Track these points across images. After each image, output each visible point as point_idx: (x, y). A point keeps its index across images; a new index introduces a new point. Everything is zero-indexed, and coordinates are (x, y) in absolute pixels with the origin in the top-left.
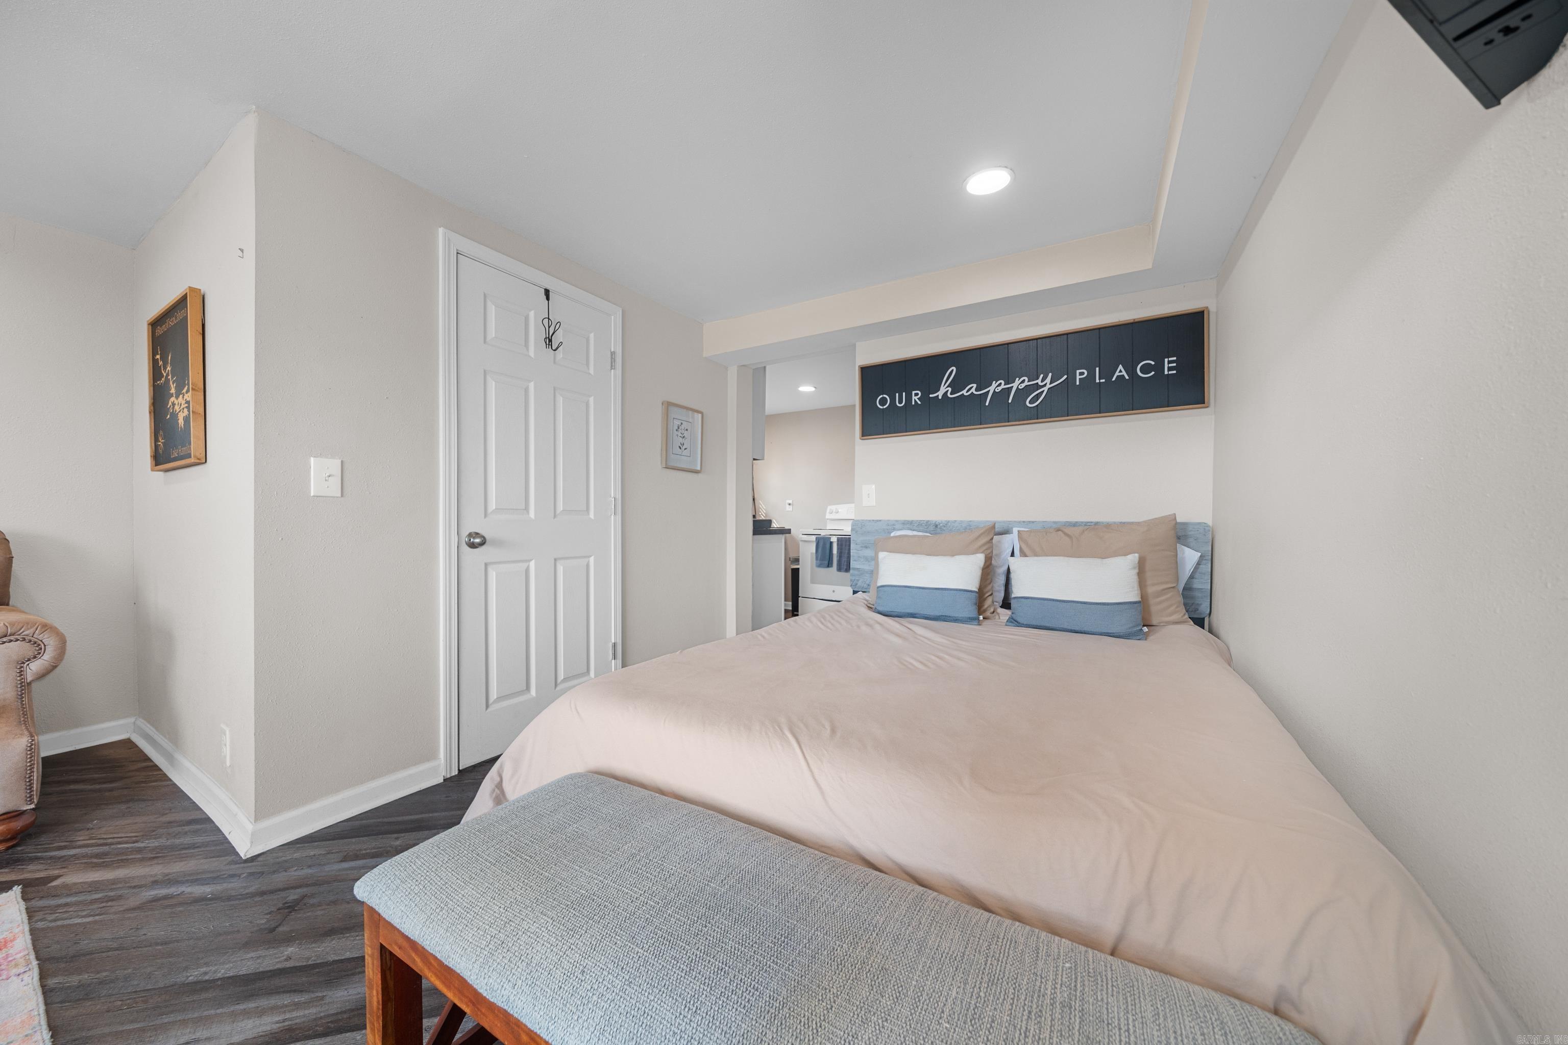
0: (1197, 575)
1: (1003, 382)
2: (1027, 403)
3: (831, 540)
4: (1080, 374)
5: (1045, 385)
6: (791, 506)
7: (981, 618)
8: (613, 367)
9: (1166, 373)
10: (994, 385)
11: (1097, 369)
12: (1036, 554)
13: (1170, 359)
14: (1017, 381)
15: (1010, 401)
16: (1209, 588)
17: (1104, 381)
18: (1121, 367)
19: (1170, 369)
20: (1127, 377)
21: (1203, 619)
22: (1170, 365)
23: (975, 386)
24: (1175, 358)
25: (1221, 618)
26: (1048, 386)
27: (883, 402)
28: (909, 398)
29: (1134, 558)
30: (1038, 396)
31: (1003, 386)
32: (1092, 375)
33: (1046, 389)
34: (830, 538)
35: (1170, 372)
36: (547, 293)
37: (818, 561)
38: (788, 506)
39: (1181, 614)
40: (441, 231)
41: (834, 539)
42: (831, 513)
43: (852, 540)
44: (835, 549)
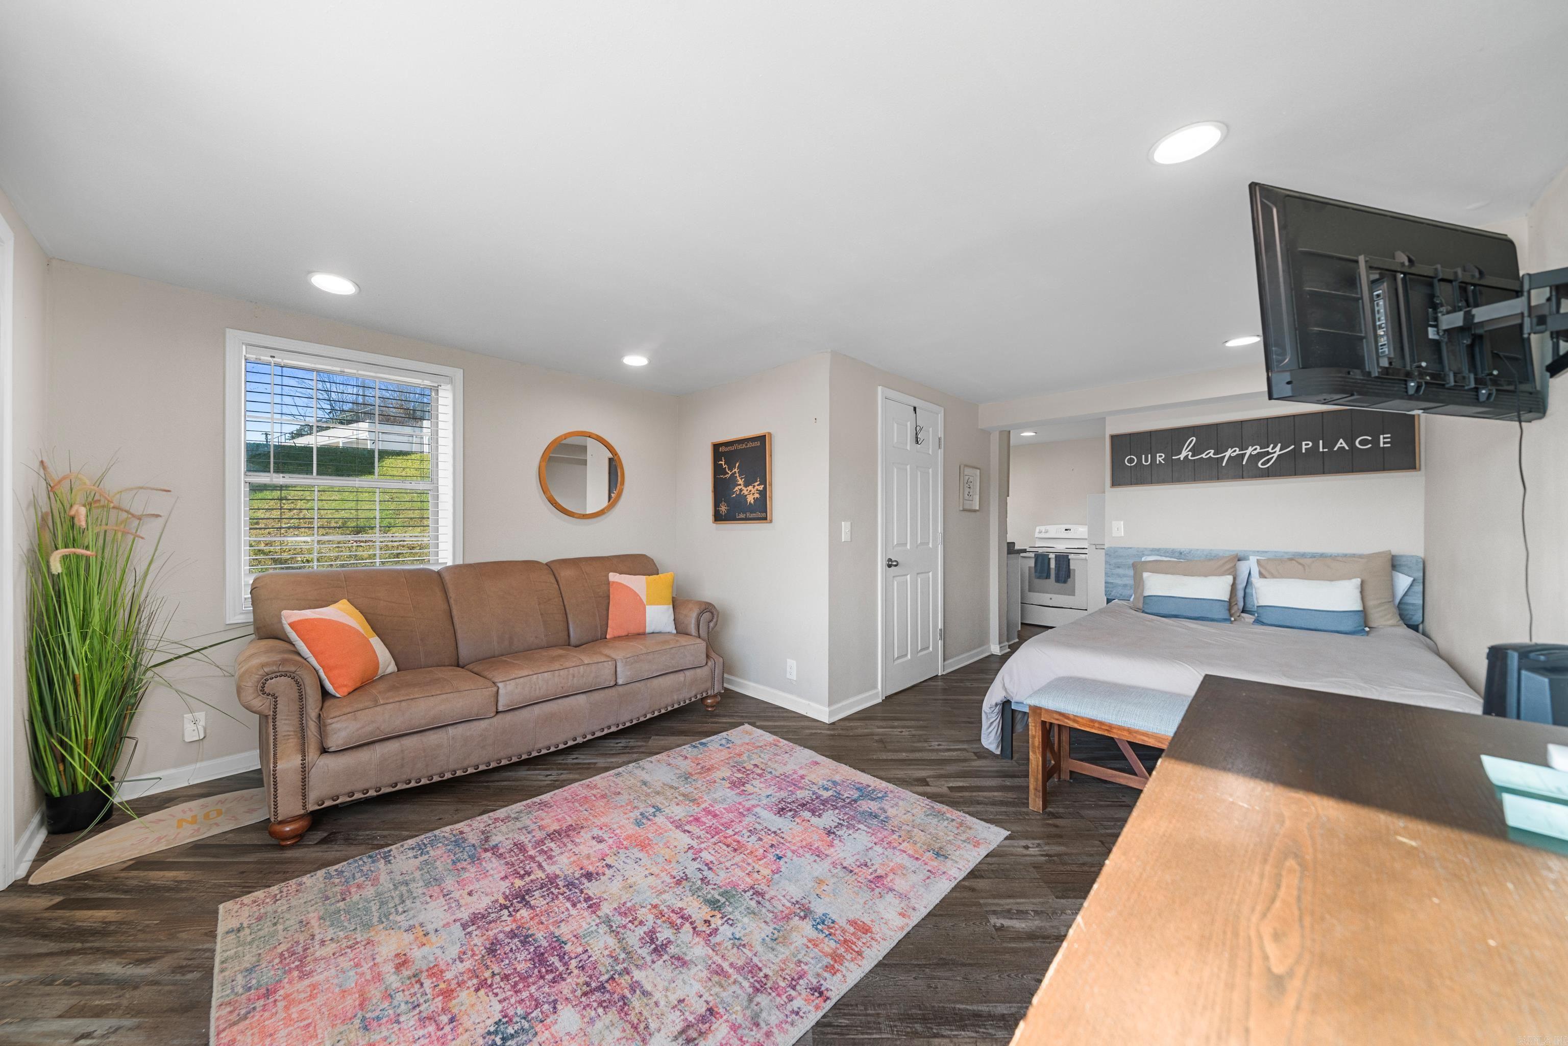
0: (1410, 593)
1: (1237, 449)
2: (1259, 465)
3: (1050, 558)
4: (1305, 445)
5: (1275, 452)
7: (1233, 619)
8: (940, 447)
9: (1382, 445)
10: (1230, 451)
11: (1321, 442)
12: (1273, 577)
13: (1385, 436)
14: (1250, 449)
15: (1244, 463)
16: (1421, 602)
17: (1326, 450)
18: (1341, 441)
19: (1384, 443)
20: (1347, 448)
21: (1418, 626)
22: (1385, 440)
23: (1213, 451)
24: (1389, 435)
25: (1431, 625)
26: (1278, 453)
27: (1131, 461)
28: (1154, 458)
29: (1358, 581)
30: (1268, 461)
31: (1237, 452)
32: (1316, 445)
33: (1275, 455)
34: (1049, 555)
35: (1385, 446)
36: (915, 409)
37: (1037, 574)
39: (1395, 620)
40: (880, 388)
41: (1052, 556)
42: (1040, 532)
43: (1071, 557)
44: (1053, 565)
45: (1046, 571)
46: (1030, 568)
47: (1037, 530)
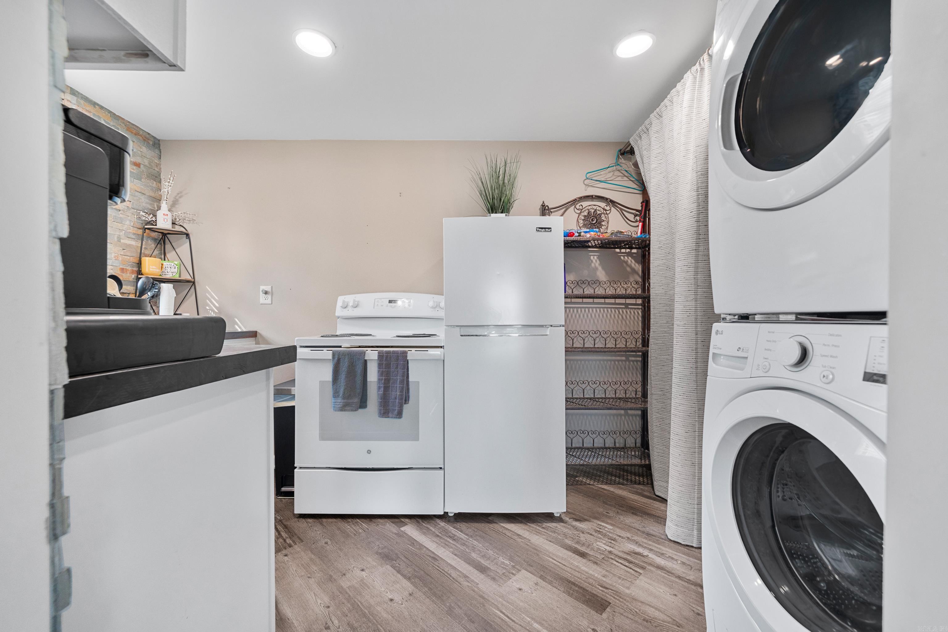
3: (365, 359)
6: (269, 296)
34: (364, 353)
37: (339, 400)
38: (262, 295)
41: (372, 355)
42: (345, 307)
43: (412, 354)
44: (373, 375)
45: (359, 390)
46: (322, 383)
47: (340, 303)
